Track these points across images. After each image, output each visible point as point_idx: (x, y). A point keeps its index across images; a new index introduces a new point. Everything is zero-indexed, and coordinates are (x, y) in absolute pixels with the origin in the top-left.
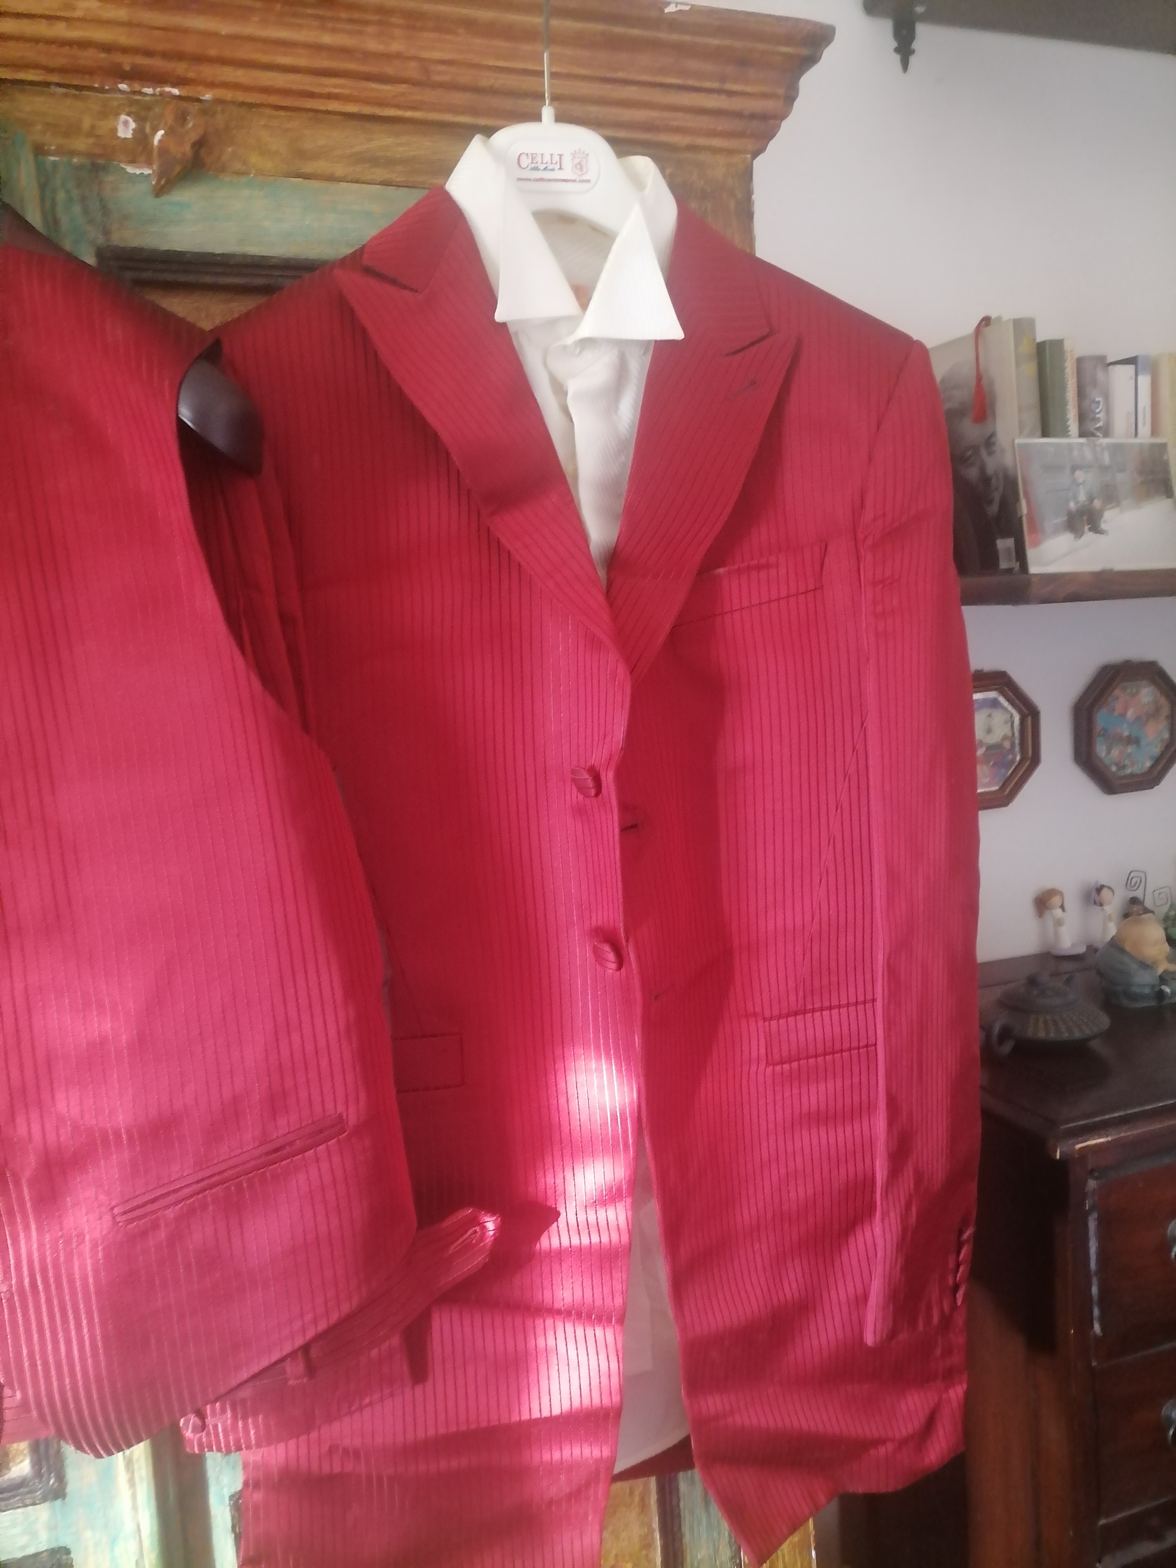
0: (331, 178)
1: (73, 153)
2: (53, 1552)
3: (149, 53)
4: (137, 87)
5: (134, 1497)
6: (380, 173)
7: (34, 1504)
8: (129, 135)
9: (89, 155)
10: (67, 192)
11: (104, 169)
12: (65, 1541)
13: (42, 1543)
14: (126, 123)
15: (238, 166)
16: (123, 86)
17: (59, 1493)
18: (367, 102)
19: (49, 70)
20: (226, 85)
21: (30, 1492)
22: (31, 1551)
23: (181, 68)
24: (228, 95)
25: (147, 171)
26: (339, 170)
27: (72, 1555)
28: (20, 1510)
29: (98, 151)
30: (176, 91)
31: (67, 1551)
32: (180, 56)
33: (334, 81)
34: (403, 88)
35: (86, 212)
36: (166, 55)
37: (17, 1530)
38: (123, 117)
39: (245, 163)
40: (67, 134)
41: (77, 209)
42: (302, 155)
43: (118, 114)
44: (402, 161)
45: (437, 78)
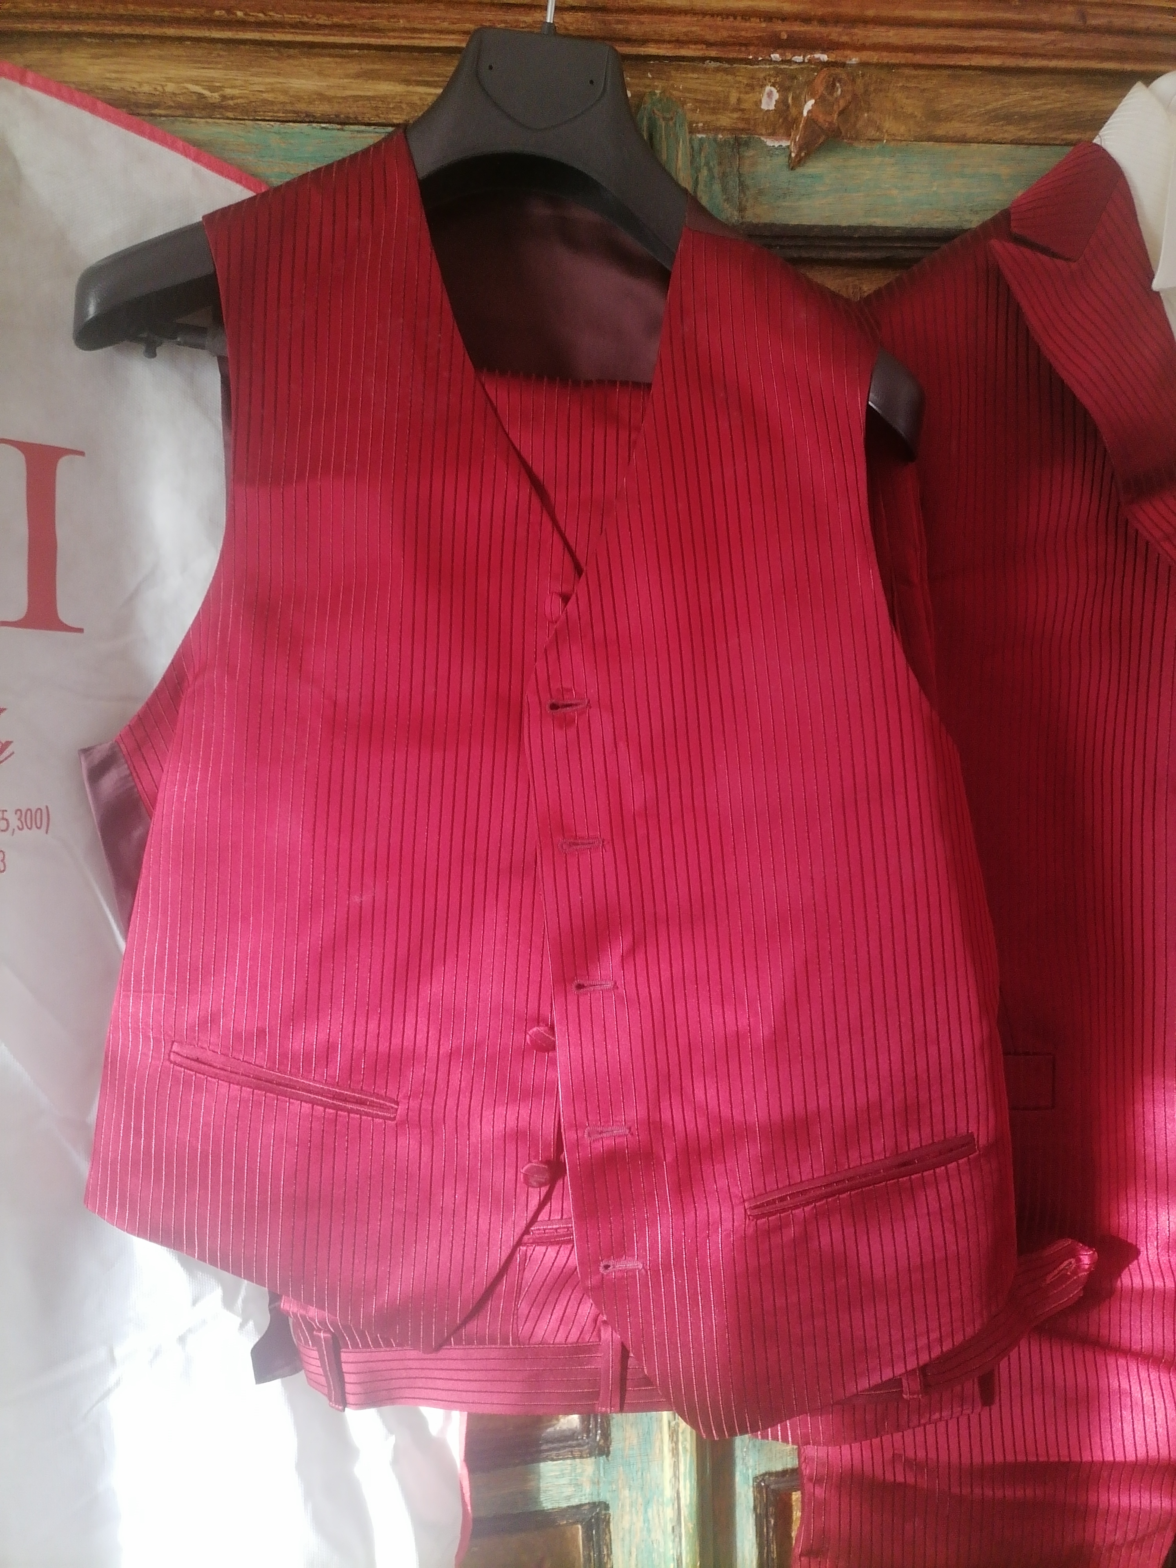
0: (963, 140)
1: (718, 130)
2: (594, 1505)
3: (807, 19)
4: (789, 56)
5: (676, 1466)
6: (1012, 131)
7: (581, 1457)
8: (772, 107)
9: (732, 130)
10: (710, 170)
11: (747, 144)
12: (605, 1496)
13: (584, 1496)
14: (770, 94)
15: (872, 133)
16: (776, 56)
17: (603, 1450)
18: (1013, 54)
19: (709, 44)
20: (875, 47)
21: (579, 1445)
22: (575, 1502)
23: (835, 33)
24: (873, 57)
25: (785, 143)
26: (971, 131)
27: (611, 1511)
28: (569, 1461)
29: (741, 125)
30: (824, 57)
31: (607, 1507)
32: (838, 20)
33: (985, 33)
34: (1052, 36)
35: (724, 190)
36: (823, 21)
37: (563, 1481)
38: (768, 88)
39: (879, 129)
40: (714, 111)
41: (717, 187)
42: (935, 116)
43: (763, 86)
44: (1037, 117)
45: (1094, 22)
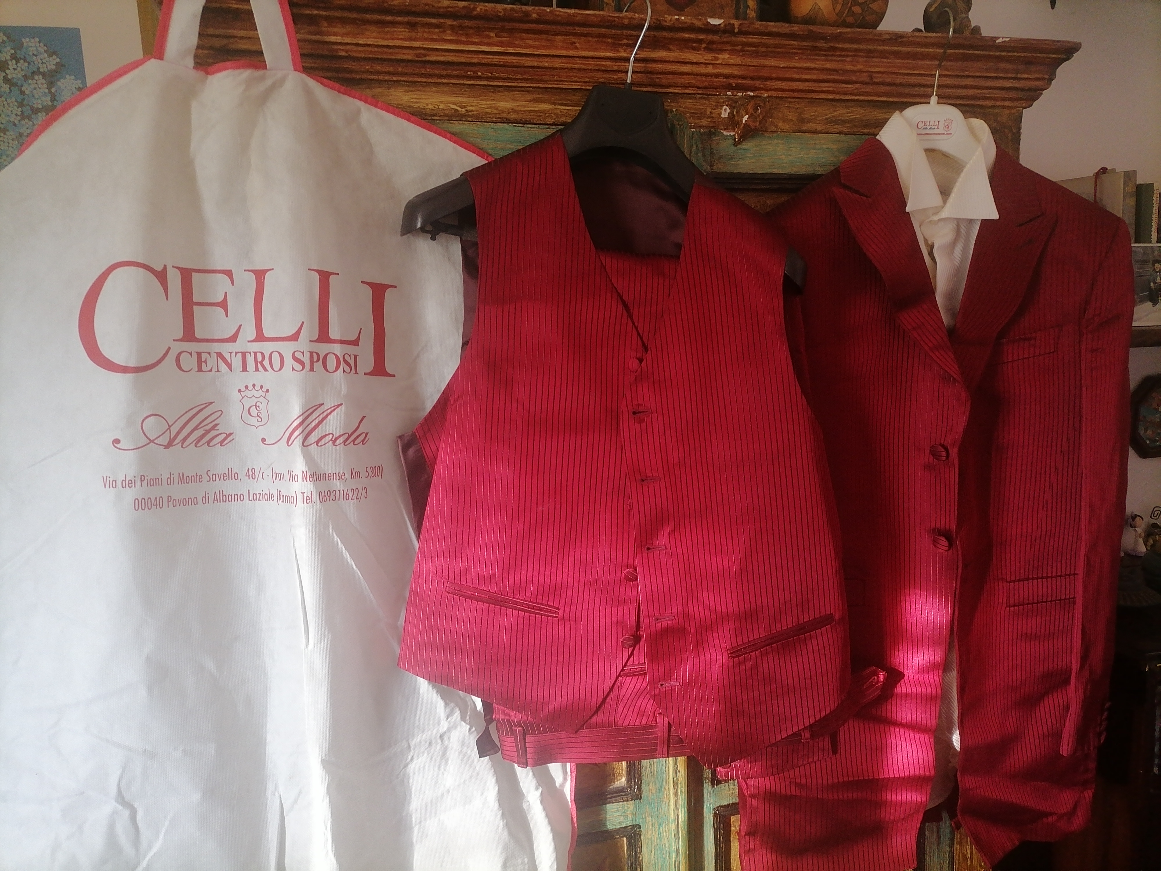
0: (815, 132)
1: (701, 127)
2: (633, 826)
3: (744, 78)
4: (735, 93)
5: (676, 802)
6: (838, 128)
7: (627, 801)
8: (726, 116)
9: (708, 127)
10: (697, 146)
11: (714, 134)
12: (639, 821)
13: (628, 822)
14: (725, 110)
15: (774, 129)
16: (729, 93)
17: (639, 797)
18: (839, 93)
19: (699, 88)
20: (775, 90)
21: (625, 795)
22: (624, 825)
23: (757, 83)
24: (775, 94)
25: (732, 134)
26: (819, 128)
27: (642, 829)
28: (621, 803)
29: (711, 125)
30: (752, 94)
31: (640, 827)
32: (759, 78)
33: (826, 84)
34: (857, 86)
35: (704, 156)
36: (752, 78)
37: (617, 814)
38: (725, 107)
39: (776, 126)
40: (699, 118)
41: (700, 155)
42: (802, 121)
43: (722, 106)
44: (850, 121)
45: (876, 80)
